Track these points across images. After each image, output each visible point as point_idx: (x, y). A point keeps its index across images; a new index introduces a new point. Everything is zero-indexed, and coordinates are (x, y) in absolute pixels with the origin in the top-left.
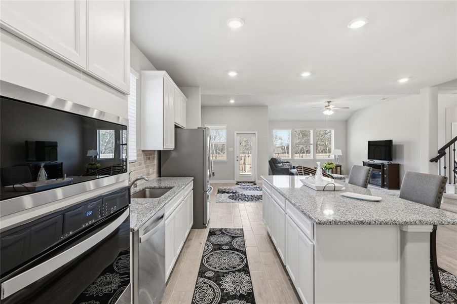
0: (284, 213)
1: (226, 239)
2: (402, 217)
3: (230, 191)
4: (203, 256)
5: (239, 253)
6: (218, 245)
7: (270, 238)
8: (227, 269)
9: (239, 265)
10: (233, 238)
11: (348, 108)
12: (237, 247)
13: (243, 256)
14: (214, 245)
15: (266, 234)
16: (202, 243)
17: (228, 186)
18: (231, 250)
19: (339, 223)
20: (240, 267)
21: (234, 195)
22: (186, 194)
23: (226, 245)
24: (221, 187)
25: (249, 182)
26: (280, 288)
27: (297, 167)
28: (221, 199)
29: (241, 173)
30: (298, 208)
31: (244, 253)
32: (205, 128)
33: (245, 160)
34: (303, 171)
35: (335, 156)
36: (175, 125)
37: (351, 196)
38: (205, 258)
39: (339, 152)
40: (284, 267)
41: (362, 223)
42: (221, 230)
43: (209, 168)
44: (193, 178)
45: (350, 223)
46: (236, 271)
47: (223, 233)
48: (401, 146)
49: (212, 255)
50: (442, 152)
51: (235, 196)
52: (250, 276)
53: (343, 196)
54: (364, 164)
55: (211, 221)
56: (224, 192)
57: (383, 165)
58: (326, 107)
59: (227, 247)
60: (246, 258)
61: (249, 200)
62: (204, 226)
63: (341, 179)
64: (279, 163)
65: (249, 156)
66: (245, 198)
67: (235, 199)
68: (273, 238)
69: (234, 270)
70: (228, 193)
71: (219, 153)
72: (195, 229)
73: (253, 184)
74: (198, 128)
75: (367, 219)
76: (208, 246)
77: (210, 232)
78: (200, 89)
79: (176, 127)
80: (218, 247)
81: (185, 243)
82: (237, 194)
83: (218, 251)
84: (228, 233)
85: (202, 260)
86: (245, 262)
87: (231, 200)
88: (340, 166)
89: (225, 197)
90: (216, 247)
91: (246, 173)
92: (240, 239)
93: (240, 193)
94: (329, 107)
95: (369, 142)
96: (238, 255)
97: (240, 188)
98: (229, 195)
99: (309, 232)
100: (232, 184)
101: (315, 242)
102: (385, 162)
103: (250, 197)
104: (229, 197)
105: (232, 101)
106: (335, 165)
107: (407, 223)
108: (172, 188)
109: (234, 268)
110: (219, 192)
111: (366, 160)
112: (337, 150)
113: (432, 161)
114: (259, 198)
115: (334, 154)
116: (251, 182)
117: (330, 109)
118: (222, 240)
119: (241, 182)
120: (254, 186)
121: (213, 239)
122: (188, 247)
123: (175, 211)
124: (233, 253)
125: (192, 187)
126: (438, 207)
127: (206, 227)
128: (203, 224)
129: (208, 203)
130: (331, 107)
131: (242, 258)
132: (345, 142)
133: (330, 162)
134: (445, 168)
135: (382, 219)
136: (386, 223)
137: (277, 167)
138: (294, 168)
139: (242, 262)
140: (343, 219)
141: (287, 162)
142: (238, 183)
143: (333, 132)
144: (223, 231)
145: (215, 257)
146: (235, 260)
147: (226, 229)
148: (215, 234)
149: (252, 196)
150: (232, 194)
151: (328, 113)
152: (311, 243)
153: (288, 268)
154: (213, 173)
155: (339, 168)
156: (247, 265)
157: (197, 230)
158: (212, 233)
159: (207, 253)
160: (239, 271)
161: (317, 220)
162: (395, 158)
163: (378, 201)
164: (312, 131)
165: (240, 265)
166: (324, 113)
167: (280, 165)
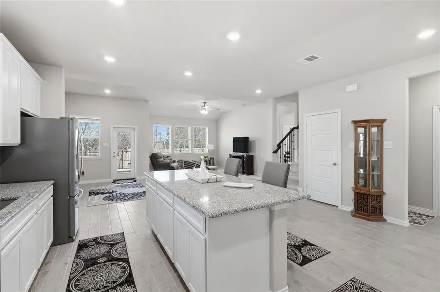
0: (173, 209)
1: (103, 249)
2: (270, 200)
3: (106, 192)
4: (70, 280)
5: (120, 263)
6: (92, 259)
7: (155, 236)
8: (105, 287)
9: (120, 278)
10: (112, 245)
11: (219, 109)
12: (117, 256)
13: (126, 265)
14: (85, 261)
15: (150, 232)
16: (68, 262)
17: (103, 185)
18: (109, 261)
19: (229, 214)
20: (123, 279)
21: (111, 195)
22: (41, 204)
23: (103, 256)
24: (94, 188)
25: (128, 179)
26: (169, 289)
27: (178, 161)
28: (94, 202)
29: (118, 170)
30: (189, 204)
31: (127, 261)
32: (72, 119)
33: (122, 155)
34: (184, 165)
35: (209, 150)
36: (21, 112)
37: (230, 185)
38: (73, 282)
39: (212, 147)
40: (172, 265)
41: (246, 209)
42: (95, 240)
43: (78, 168)
44: (53, 182)
45: (237, 211)
46: (117, 285)
47: (98, 243)
48: (254, 141)
49: (84, 274)
50: (279, 146)
51: (112, 197)
52: (135, 286)
53: (225, 186)
54: (230, 156)
55: (80, 230)
56: (98, 193)
57: (243, 156)
58: (202, 107)
59: (105, 259)
60: (129, 266)
61: (129, 199)
62: (71, 239)
63: (214, 169)
64: (160, 158)
65: (126, 152)
66: (124, 198)
67: (112, 200)
68: (159, 236)
69: (115, 285)
70: (103, 193)
71: (89, 149)
72: (56, 247)
73: (132, 181)
74: (61, 118)
75: (249, 206)
76: (77, 264)
77: (79, 245)
78: (63, 69)
79: (23, 114)
80: (91, 262)
81: (39, 270)
82: (114, 194)
83: (92, 268)
84: (105, 241)
85: (68, 285)
86: (127, 272)
87: (107, 202)
88: (213, 159)
89: (98, 199)
90: (89, 263)
91: (124, 170)
92: (121, 245)
93: (118, 192)
94: (205, 107)
95: (234, 138)
96: (118, 265)
97: (118, 186)
98: (104, 196)
99: (201, 226)
100: (108, 183)
101: (206, 236)
102: (244, 154)
103: (130, 195)
104: (105, 199)
105: (108, 92)
106: (209, 157)
107: (275, 204)
108: (15, 199)
109: (114, 283)
110: (90, 194)
111: (232, 153)
112: (210, 145)
113: (274, 152)
114: (141, 195)
115: (208, 148)
116: (131, 179)
117: (205, 110)
118: (97, 251)
119: (118, 180)
120: (133, 183)
121: (84, 254)
122: (46, 273)
123: (21, 232)
124: (112, 264)
125: (51, 193)
126: (286, 187)
127: (73, 241)
128: (70, 237)
129: (77, 210)
130: (207, 107)
131: (124, 268)
132: (216, 138)
133: (205, 156)
134: (281, 157)
135: (259, 203)
136: (262, 207)
137: (158, 162)
138: (174, 162)
139: (124, 272)
140: (231, 209)
141: (168, 157)
142: (115, 181)
143: (207, 129)
144: (99, 240)
145: (87, 276)
146: (116, 272)
147: (101, 238)
148: (88, 247)
149: (132, 194)
150: (108, 195)
151: (204, 112)
152: (203, 237)
153: (177, 265)
154: (83, 173)
155: (212, 160)
156: (130, 275)
157: (59, 246)
158: (82, 246)
159: (76, 274)
160: (121, 284)
161: (210, 214)
162: (251, 151)
163: (251, 188)
164: (190, 128)
165: (122, 277)
166: (201, 112)
167: (160, 160)
